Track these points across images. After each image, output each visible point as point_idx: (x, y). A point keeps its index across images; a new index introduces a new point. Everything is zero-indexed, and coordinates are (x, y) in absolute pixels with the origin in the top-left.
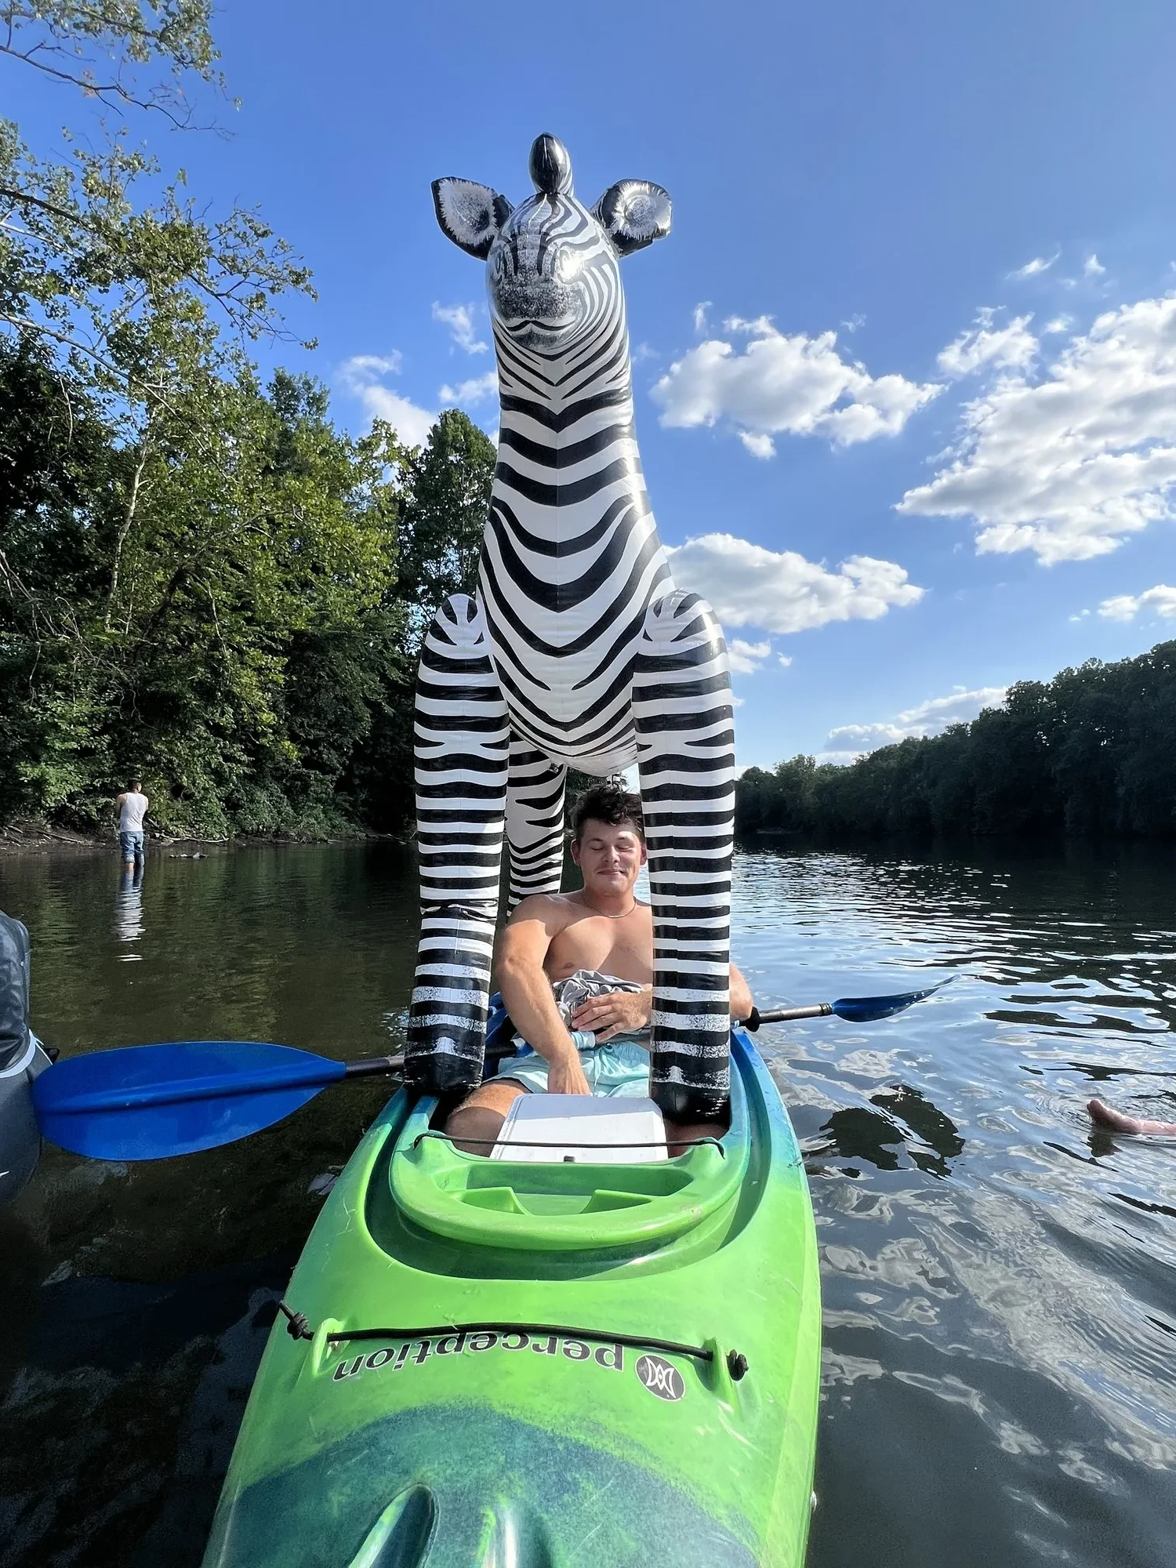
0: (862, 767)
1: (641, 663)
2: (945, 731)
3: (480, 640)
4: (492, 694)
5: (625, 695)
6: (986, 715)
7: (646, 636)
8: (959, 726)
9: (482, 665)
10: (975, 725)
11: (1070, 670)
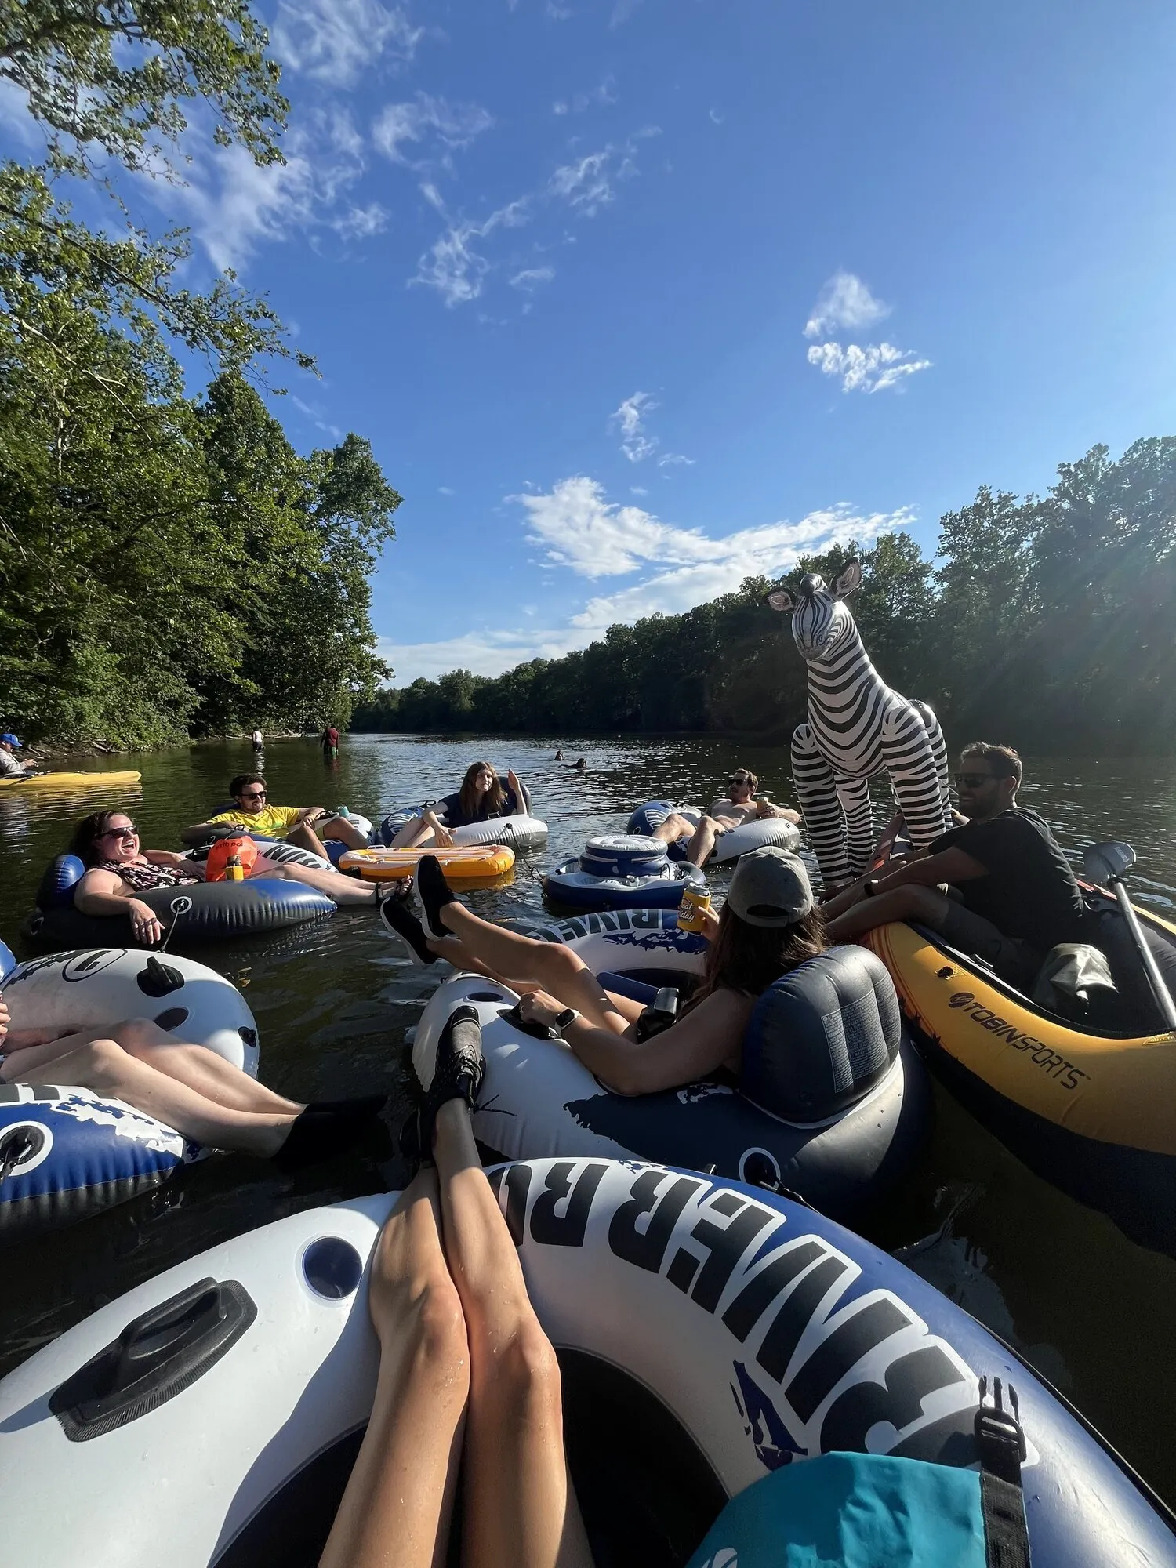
0: (506, 679)
1: (883, 745)
2: (567, 656)
3: (814, 744)
4: (823, 764)
5: (879, 757)
6: (594, 646)
7: (884, 734)
8: (576, 653)
9: (817, 754)
10: (586, 651)
11: (644, 619)
